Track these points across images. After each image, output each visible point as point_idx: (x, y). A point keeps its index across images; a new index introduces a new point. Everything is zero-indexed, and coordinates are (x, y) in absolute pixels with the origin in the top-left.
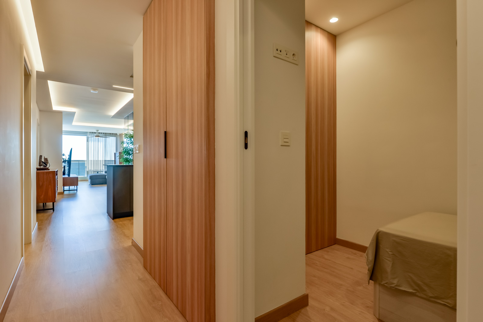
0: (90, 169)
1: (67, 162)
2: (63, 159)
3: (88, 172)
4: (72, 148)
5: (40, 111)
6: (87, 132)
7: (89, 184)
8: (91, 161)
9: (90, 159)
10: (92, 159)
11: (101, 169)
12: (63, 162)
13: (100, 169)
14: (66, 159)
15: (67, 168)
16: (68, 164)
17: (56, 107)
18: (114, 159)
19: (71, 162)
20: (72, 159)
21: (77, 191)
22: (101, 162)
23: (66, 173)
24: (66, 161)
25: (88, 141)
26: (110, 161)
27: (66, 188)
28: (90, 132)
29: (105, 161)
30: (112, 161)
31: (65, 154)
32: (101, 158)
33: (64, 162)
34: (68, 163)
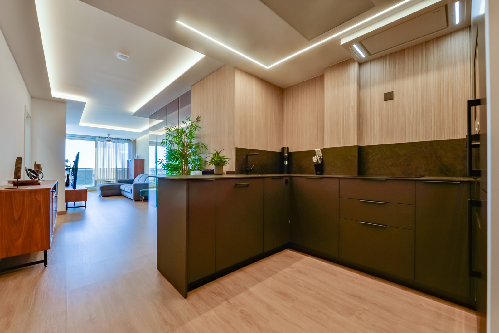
0: (99, 177)
1: (71, 170)
2: (67, 166)
3: (96, 182)
4: (79, 152)
5: (32, 97)
6: (96, 137)
7: (99, 195)
8: (100, 169)
9: (99, 167)
10: (102, 167)
11: (112, 178)
12: (66, 170)
13: (110, 178)
14: (70, 166)
15: (71, 178)
16: (73, 173)
17: (56, 93)
18: (126, 167)
19: (78, 170)
20: (79, 166)
21: (85, 208)
22: (112, 170)
23: (70, 184)
24: (70, 168)
25: (96, 146)
26: (122, 169)
27: (71, 204)
28: (100, 137)
29: (117, 169)
30: (124, 169)
31: (69, 160)
32: (112, 166)
33: (68, 170)
34: (73, 171)
